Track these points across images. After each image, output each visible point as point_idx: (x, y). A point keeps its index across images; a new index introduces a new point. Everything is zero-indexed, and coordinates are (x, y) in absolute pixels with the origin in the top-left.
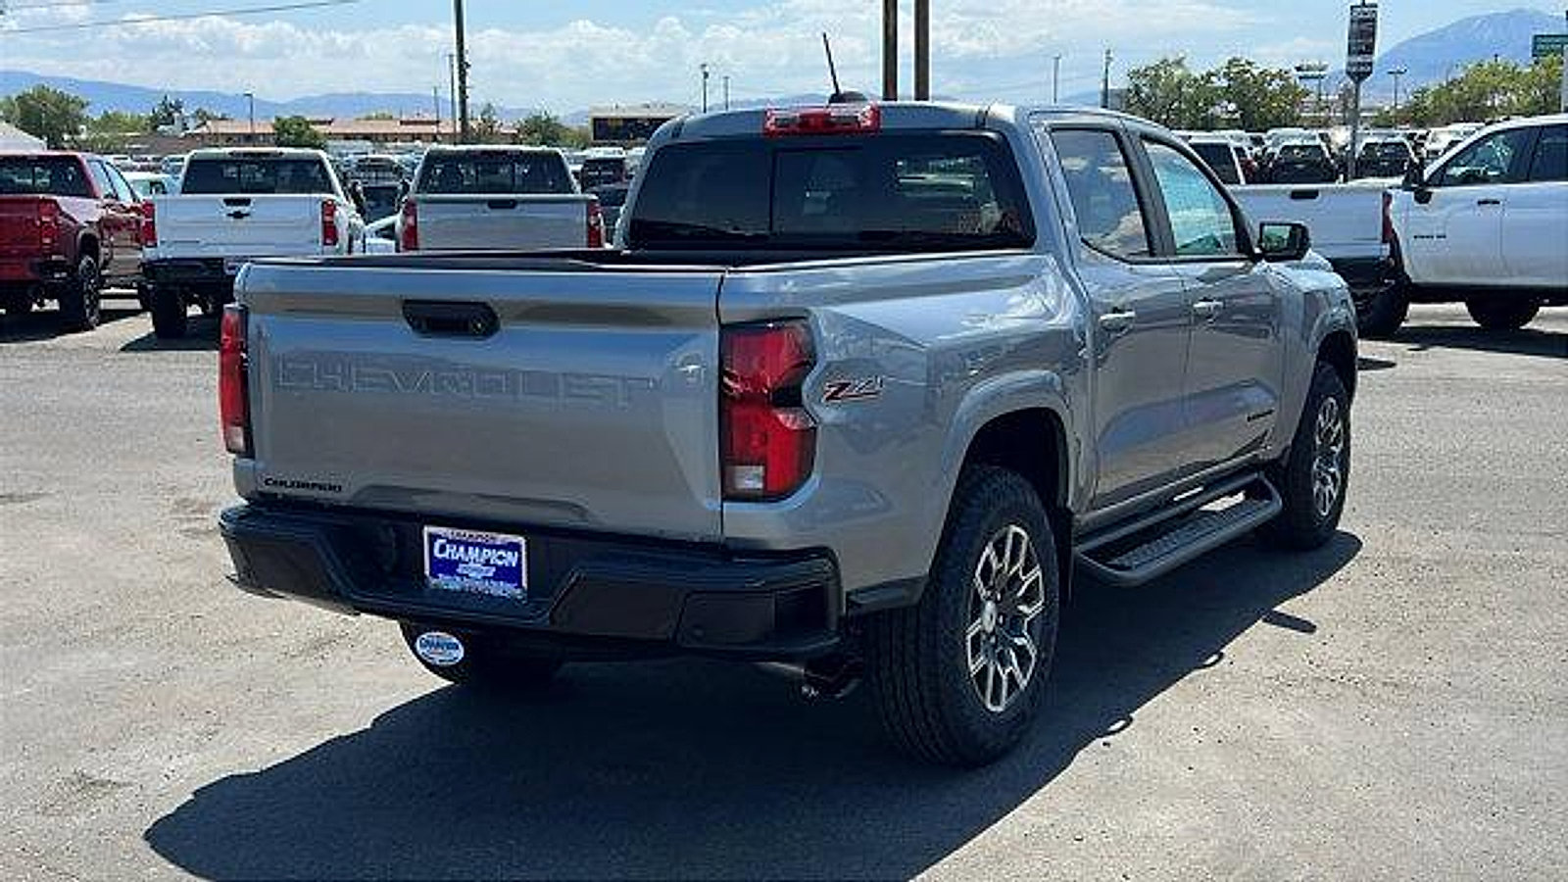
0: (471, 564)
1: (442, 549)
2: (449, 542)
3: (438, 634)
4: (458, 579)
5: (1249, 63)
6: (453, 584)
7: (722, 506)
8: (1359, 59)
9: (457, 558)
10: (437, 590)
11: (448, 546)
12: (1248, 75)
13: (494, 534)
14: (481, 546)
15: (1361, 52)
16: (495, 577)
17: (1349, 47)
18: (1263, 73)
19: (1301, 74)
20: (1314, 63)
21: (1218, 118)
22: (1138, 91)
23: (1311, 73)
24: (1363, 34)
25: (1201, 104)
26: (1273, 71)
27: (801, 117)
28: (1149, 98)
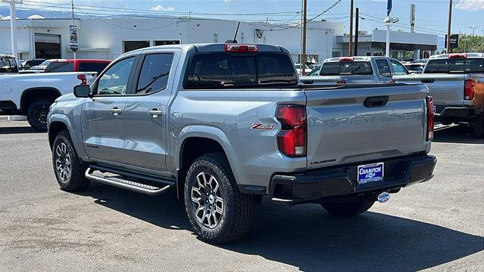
0: (369, 174)
1: (362, 171)
2: (364, 169)
6: (365, 181)
9: (366, 173)
10: (361, 185)
13: (376, 164)
14: (372, 168)
16: (376, 176)
27: (240, 47)
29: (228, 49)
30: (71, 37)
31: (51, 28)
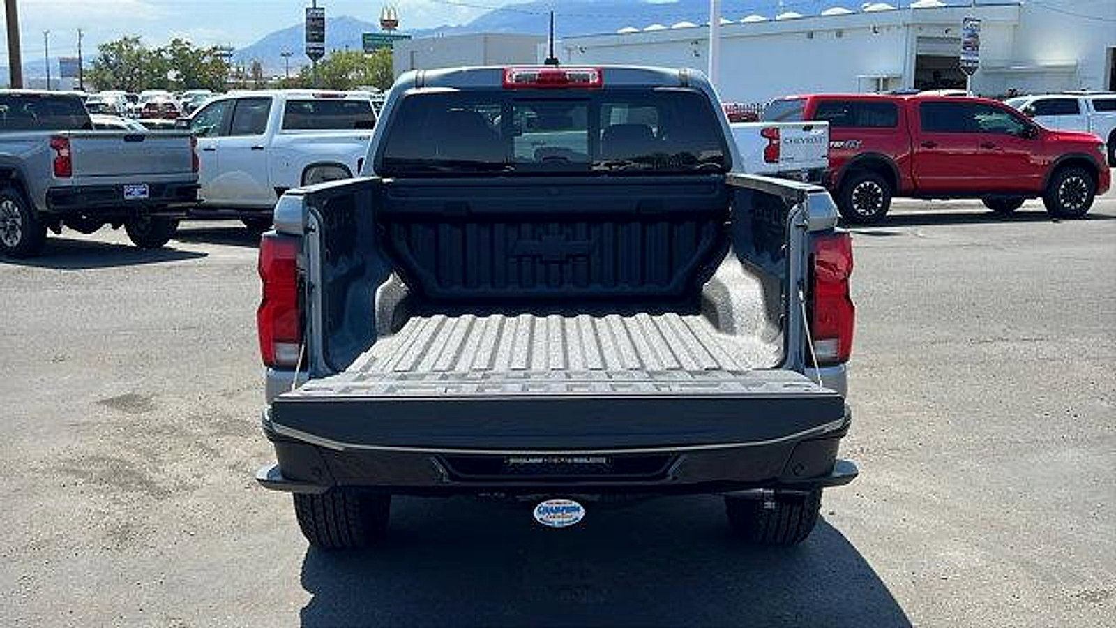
3: (559, 501)
5: (187, 43)
8: (315, 44)
12: (188, 52)
15: (315, 41)
17: (307, 36)
18: (198, 50)
19: (218, 52)
20: (225, 45)
21: (169, 81)
22: (107, 60)
23: (223, 52)
24: (315, 28)
25: (156, 71)
26: (205, 50)
27: (540, 75)
28: (116, 65)
29: (508, 81)
30: (965, 43)
31: (952, 25)
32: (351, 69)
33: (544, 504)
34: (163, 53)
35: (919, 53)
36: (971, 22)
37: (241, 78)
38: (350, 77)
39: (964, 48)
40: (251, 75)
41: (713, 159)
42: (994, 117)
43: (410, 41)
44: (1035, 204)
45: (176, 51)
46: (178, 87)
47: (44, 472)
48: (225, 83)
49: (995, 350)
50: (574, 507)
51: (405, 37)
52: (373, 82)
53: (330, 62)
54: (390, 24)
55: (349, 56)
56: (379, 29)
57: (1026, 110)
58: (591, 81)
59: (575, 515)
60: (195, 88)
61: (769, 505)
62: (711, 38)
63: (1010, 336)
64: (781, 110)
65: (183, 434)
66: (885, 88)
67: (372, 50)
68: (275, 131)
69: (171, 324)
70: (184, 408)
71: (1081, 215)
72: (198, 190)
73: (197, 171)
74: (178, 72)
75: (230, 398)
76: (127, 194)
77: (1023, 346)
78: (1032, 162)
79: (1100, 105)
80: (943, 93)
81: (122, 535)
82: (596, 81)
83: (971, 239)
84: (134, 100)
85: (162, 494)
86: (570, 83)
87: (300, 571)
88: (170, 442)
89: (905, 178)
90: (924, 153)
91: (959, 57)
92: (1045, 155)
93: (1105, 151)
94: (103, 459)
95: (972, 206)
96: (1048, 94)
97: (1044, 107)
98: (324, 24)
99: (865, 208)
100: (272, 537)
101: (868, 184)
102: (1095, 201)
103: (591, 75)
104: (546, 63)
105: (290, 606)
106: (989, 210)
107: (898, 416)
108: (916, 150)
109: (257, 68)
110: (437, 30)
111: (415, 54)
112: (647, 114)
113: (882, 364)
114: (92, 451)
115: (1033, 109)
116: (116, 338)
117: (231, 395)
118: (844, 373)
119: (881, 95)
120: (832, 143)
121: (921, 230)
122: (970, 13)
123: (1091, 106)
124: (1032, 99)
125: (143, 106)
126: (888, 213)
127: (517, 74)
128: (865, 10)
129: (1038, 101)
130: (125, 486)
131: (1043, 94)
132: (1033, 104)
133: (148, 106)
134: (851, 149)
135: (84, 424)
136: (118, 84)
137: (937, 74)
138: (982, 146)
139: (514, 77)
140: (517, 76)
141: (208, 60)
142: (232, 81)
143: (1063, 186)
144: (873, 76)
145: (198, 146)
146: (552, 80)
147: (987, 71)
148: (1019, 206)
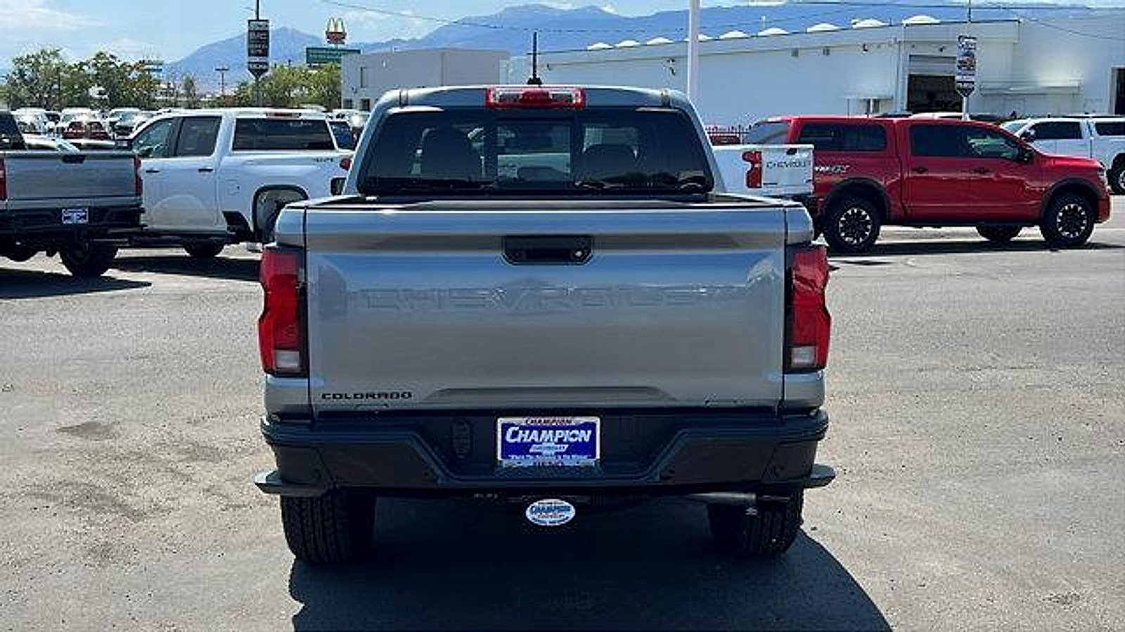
0: (545, 445)
1: (515, 434)
2: (523, 428)
3: (550, 501)
4: (531, 457)
5: (112, 56)
6: (528, 462)
7: (783, 377)
8: (257, 59)
9: (530, 440)
10: (509, 469)
11: (521, 432)
12: (112, 66)
13: (569, 418)
14: (555, 429)
15: (258, 55)
16: (568, 452)
17: (249, 50)
18: (124, 64)
19: (147, 67)
20: (154, 59)
21: (91, 98)
22: (22, 74)
23: (151, 67)
24: (259, 41)
25: (76, 87)
26: (132, 64)
27: (523, 95)
28: (32, 80)
29: (492, 100)
30: (960, 62)
31: (947, 43)
32: (295, 86)
33: (536, 504)
34: (85, 68)
35: (913, 73)
36: (966, 40)
37: (172, 95)
38: (292, 95)
39: (959, 68)
40: (182, 92)
41: (694, 179)
42: (989, 141)
43: (359, 56)
44: (1032, 233)
45: (99, 65)
46: (102, 105)
47: (12, 497)
48: (154, 101)
49: (982, 377)
50: (565, 507)
51: (354, 51)
52: (320, 101)
53: (271, 78)
54: (337, 37)
55: (292, 72)
56: (325, 43)
57: (1025, 134)
58: (574, 101)
59: (566, 514)
60: (122, 106)
61: (751, 511)
62: (689, 54)
63: (998, 364)
64: (765, 133)
65: (151, 460)
66: (876, 110)
67: (317, 65)
68: (224, 152)
69: (122, 354)
70: (149, 435)
71: (1080, 243)
72: (142, 215)
73: (140, 194)
74: (102, 88)
75: (195, 425)
76: (66, 218)
77: (1014, 373)
78: (1027, 187)
79: (1103, 129)
80: (937, 116)
81: (104, 553)
82: (579, 101)
83: (962, 269)
84: (55, 118)
85: (138, 516)
86: (555, 103)
87: (288, 584)
88: (138, 468)
89: (895, 205)
90: (913, 178)
91: (954, 77)
92: (1042, 181)
93: (1104, 177)
94: (71, 484)
95: (965, 235)
96: (1049, 117)
97: (1044, 131)
98: (268, 36)
99: (852, 236)
100: (255, 553)
101: (856, 211)
102: (1095, 230)
103: (574, 95)
104: (529, 83)
105: (281, 615)
106: (984, 239)
107: (882, 440)
108: (906, 175)
109: (189, 84)
110: (388, 44)
111: (364, 70)
112: (626, 134)
113: (867, 391)
114: (58, 476)
115: (1033, 132)
116: (65, 368)
117: (196, 423)
118: (821, 379)
119: (870, 116)
120: (817, 168)
121: (912, 259)
122: (966, 30)
123: (1094, 130)
124: (1032, 122)
125: (66, 125)
126: (877, 242)
127: (501, 93)
128: (854, 26)
129: (1037, 124)
130: (99, 509)
131: (1044, 117)
132: (1033, 127)
133: (72, 125)
134: (838, 174)
135: (47, 450)
136: (35, 100)
137: (931, 95)
138: (976, 171)
139: (497, 96)
140: (501, 96)
141: (134, 75)
142: (161, 98)
143: (1061, 214)
144: (863, 98)
145: (142, 168)
146: (535, 101)
147: (984, 92)
148: (1015, 236)
